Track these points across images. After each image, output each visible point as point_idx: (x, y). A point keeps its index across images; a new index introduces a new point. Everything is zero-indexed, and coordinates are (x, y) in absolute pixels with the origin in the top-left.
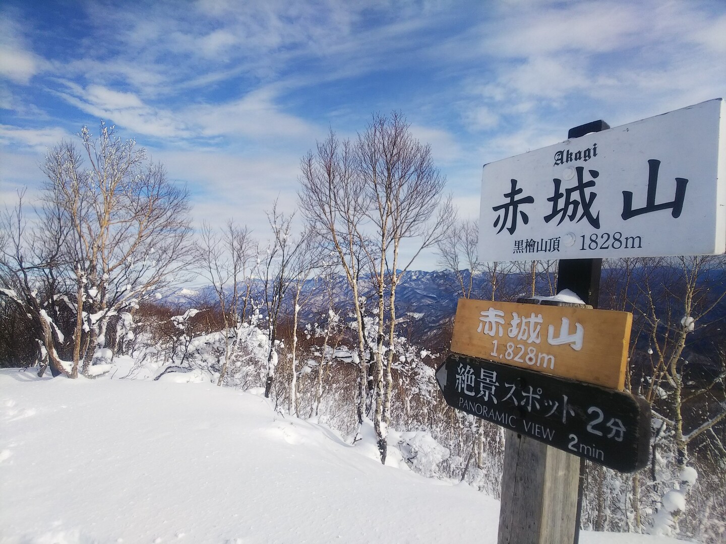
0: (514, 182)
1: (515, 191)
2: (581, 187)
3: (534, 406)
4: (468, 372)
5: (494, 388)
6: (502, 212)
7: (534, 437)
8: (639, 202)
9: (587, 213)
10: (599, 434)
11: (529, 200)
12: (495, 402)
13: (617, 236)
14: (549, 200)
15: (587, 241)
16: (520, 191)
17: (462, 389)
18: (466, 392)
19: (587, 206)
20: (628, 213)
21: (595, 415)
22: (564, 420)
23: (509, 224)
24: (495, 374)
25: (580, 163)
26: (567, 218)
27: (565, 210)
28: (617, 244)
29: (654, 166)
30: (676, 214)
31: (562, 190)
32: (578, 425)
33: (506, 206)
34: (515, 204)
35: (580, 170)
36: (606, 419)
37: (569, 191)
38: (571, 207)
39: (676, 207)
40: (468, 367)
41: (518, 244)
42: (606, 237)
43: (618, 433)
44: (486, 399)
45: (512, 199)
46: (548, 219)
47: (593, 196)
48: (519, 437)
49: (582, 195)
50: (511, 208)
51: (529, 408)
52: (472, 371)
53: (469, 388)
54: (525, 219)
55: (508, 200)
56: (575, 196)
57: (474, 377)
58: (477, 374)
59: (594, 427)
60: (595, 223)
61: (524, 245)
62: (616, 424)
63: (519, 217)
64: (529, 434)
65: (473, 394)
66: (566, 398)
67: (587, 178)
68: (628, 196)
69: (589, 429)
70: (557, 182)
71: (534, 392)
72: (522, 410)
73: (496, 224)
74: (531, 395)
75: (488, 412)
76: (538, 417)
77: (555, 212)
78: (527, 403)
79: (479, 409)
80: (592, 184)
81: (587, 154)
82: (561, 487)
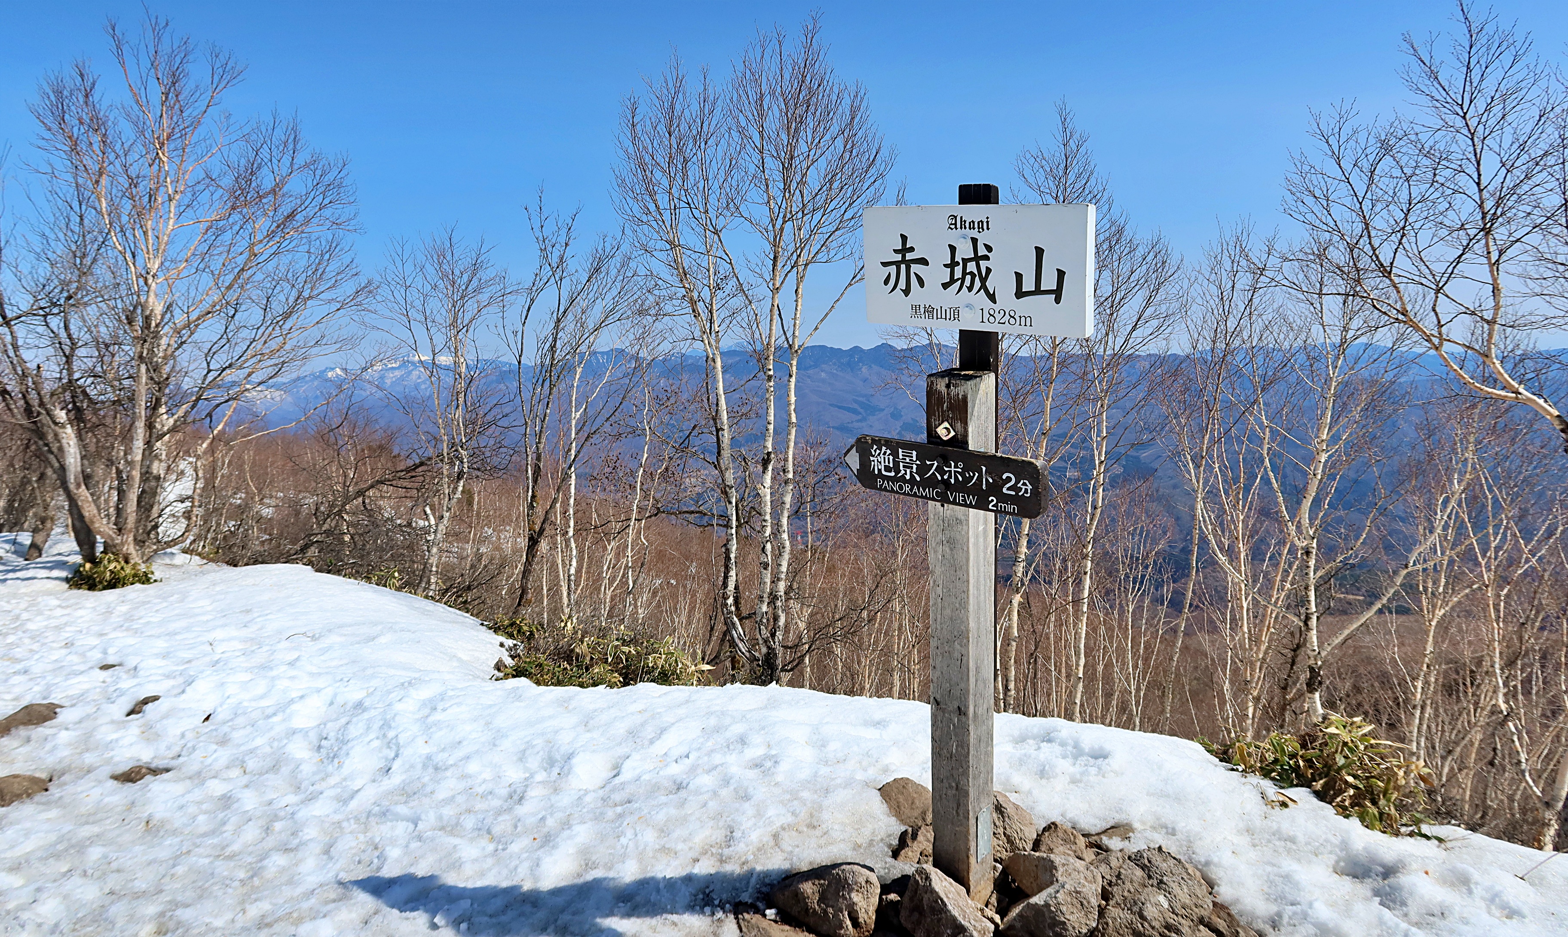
0: (904, 238)
1: (905, 249)
2: (977, 259)
3: (956, 477)
4: (885, 453)
5: (915, 467)
6: (893, 269)
7: (959, 504)
8: (1029, 285)
9: (983, 286)
10: (1013, 493)
11: (923, 262)
12: (918, 479)
13: (1012, 314)
14: (946, 266)
15: (986, 316)
16: (912, 249)
17: (880, 470)
18: (884, 473)
19: (983, 280)
20: (1020, 294)
21: (1009, 479)
22: (984, 487)
23: (902, 284)
24: (914, 453)
25: (974, 233)
26: (964, 288)
27: (963, 279)
28: (1012, 321)
29: (1039, 252)
30: (1058, 300)
31: (958, 259)
32: (995, 489)
33: (897, 264)
34: (908, 264)
35: (974, 241)
36: (1017, 482)
37: (965, 261)
38: (968, 278)
39: (1058, 294)
40: (884, 448)
41: (915, 308)
42: (1002, 313)
43: (1026, 490)
44: (908, 477)
45: (904, 256)
46: (945, 286)
47: (989, 270)
48: (943, 506)
49: (978, 267)
50: (903, 267)
51: (953, 481)
52: (889, 452)
53: (888, 469)
54: (921, 283)
55: (899, 257)
56: (971, 267)
57: (891, 458)
58: (895, 454)
59: (1008, 489)
60: (992, 297)
61: (922, 310)
62: (1024, 484)
63: (913, 278)
64: (954, 503)
65: (893, 474)
66: (984, 469)
67: (982, 251)
68: (1019, 277)
69: (1005, 490)
70: (953, 249)
71: (956, 467)
72: (946, 483)
73: (886, 282)
74: (953, 469)
75: (911, 490)
76: (961, 487)
77: (953, 281)
78: (950, 477)
79: (901, 488)
80: (986, 258)
81: (982, 226)
82: (981, 540)
